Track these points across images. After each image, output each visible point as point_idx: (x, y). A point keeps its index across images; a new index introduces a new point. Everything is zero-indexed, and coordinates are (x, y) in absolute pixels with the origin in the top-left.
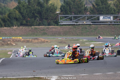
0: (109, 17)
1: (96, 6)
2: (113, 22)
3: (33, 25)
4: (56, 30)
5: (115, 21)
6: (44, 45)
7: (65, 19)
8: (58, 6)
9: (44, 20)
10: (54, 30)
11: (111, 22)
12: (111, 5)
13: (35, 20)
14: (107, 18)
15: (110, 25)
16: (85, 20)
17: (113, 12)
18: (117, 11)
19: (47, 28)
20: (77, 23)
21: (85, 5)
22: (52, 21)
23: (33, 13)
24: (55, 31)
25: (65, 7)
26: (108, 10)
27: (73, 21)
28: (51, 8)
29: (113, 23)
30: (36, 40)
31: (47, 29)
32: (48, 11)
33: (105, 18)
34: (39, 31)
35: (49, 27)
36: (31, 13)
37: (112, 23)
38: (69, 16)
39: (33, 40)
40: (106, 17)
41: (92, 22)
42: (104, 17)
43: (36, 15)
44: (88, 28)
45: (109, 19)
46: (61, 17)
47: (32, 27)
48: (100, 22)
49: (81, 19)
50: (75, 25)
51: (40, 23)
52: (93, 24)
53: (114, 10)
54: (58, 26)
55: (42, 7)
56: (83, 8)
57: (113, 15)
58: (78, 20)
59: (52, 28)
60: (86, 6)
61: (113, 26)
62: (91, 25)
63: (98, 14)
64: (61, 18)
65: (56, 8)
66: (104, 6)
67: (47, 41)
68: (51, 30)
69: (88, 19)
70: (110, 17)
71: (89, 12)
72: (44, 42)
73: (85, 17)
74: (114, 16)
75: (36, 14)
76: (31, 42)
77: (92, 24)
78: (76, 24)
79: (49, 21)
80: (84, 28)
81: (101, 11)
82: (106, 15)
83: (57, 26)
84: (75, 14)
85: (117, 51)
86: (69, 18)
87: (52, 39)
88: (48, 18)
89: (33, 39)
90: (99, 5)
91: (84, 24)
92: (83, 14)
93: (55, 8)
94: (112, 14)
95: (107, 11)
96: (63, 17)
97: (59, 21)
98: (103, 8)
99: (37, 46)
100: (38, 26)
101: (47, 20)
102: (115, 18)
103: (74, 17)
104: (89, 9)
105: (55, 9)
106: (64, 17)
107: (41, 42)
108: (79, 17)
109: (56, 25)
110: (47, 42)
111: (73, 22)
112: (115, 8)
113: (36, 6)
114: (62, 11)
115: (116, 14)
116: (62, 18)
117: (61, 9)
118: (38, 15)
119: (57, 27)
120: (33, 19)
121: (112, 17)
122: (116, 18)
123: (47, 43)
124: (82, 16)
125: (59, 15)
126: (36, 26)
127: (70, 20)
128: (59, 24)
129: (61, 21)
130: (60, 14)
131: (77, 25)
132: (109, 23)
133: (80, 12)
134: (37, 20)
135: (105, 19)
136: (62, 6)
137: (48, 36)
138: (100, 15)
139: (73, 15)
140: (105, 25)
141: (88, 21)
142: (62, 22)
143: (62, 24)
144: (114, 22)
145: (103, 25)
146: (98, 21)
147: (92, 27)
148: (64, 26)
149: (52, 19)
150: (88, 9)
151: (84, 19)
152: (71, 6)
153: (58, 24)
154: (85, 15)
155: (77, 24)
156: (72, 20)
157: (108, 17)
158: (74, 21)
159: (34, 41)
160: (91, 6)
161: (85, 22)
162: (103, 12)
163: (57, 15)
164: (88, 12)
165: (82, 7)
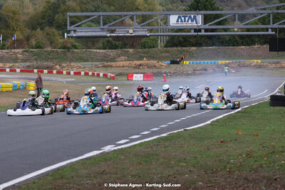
0: (192, 16)
2: (203, 31)
5: (207, 26)
14: (187, 18)
20: (113, 33)
27: (102, 27)
29: (203, 33)
33: (183, 18)
37: (199, 33)
38: (92, 16)
40: (185, 17)
41: (149, 31)
42: (179, 17)
45: (192, 21)
50: (106, 37)
52: (152, 34)
57: (203, 12)
58: (113, 25)
62: (147, 36)
70: (195, 17)
74: (204, 15)
77: (150, 36)
78: (108, 35)
82: (184, 12)
86: (92, 21)
91: (128, 34)
97: (69, 28)
111: (102, 30)
121: (200, 18)
125: (68, 14)
129: (72, 28)
132: (193, 33)
135: (182, 21)
138: (170, 12)
139: (101, 13)
141: (139, 27)
142: (75, 31)
143: (74, 35)
144: (206, 30)
154: (132, 13)
155: (112, 35)
156: (100, 26)
157: (190, 17)
158: (106, 27)
161: (131, 31)
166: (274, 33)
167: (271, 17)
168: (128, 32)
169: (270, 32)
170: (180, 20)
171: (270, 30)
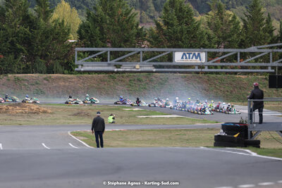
0: (197, 53)
1: (165, 28)
2: (206, 67)
3: (12, 72)
4: (67, 84)
5: (210, 63)
6: (38, 119)
7: (90, 57)
8: (72, 25)
9: (38, 59)
10: (62, 84)
11: (201, 67)
12: (202, 25)
13: (16, 58)
14: (191, 55)
15: (198, 73)
16: (139, 61)
17: (207, 42)
18: (216, 39)
19: (45, 79)
20: (120, 68)
21: (138, 25)
22: (57, 62)
23: (12, 43)
24: (64, 86)
25: (89, 27)
26: (194, 37)
27: (109, 62)
28: (57, 31)
29: (206, 69)
30: (18, 108)
31: (45, 82)
32: (47, 37)
33: (187, 55)
34: (25, 85)
35: (50, 77)
36: (6, 41)
37: (203, 70)
38: (99, 51)
39: (10, 108)
40: (189, 54)
41: (155, 67)
42: (184, 54)
43: (19, 46)
44: (144, 79)
45: (196, 58)
46: (78, 52)
47: (9, 75)
48: (175, 67)
49: (127, 58)
50: (113, 72)
51: (28, 67)
52: (158, 70)
53: (209, 38)
54: (72, 74)
55: (35, 28)
56: (135, 31)
57: (207, 50)
58: (120, 61)
59: (57, 78)
60: (140, 27)
61: (205, 77)
62: (153, 72)
63: (169, 47)
64: (79, 56)
65: (69, 30)
66: (184, 26)
67: (45, 109)
68: (54, 85)
69: (144, 59)
70: (199, 54)
71: (149, 41)
72: (37, 113)
73: (139, 53)
74: (208, 52)
75: (19, 44)
76: (5, 112)
77: (156, 72)
78: (116, 70)
79: (51, 61)
80: (134, 80)
81: (177, 39)
82: (189, 50)
83: (69, 73)
84: (113, 46)
85: (215, 136)
86: (100, 56)
87: (57, 106)
88: (47, 55)
89: (10, 106)
90: (172, 25)
91: (135, 70)
92: (135, 47)
93: (66, 31)
94: (204, 46)
95: (191, 40)
96: (84, 52)
97: (76, 63)
98: (182, 32)
99: (19, 122)
100: (23, 73)
101: (44, 59)
102: (211, 56)
103: (111, 52)
104: (148, 35)
105: (66, 34)
106: (87, 52)
107: (29, 113)
108: (124, 53)
109: (66, 71)
110: (45, 112)
111: (109, 65)
112: (210, 32)
113: (20, 24)
114: (81, 38)
115: (213, 48)
116: (82, 54)
117: (79, 32)
118: (23, 48)
119: (69, 76)
120: (11, 57)
121: (203, 55)
122: (213, 58)
123: (43, 115)
124: (130, 52)
125: (76, 49)
126: (18, 73)
127: (102, 61)
128: (76, 69)
129: (80, 62)
130: (77, 45)
131: (118, 72)
132: (197, 70)
133: (126, 41)
134: (22, 60)
135: (186, 58)
136: (82, 26)
137: (47, 97)
138: (175, 49)
139: (108, 49)
140: (186, 75)
141: (145, 62)
142: (82, 65)
143: (82, 70)
144: (209, 67)
145: (180, 72)
146: (169, 64)
147: (154, 79)
148: (86, 75)
149: (58, 58)
150: (145, 35)
151: (135, 58)
152: (105, 26)
153: (72, 70)
154: (139, 50)
155: (119, 70)
156: (107, 61)
157: (194, 54)
158: (113, 62)
159: (13, 110)
160: (154, 27)
161: (138, 66)
162: (183, 42)
163: (71, 46)
164: (146, 42)
165: (132, 28)
166: (273, 71)
167: (271, 56)
168: (135, 68)
169: (270, 70)
170: (184, 57)
171: (269, 68)
